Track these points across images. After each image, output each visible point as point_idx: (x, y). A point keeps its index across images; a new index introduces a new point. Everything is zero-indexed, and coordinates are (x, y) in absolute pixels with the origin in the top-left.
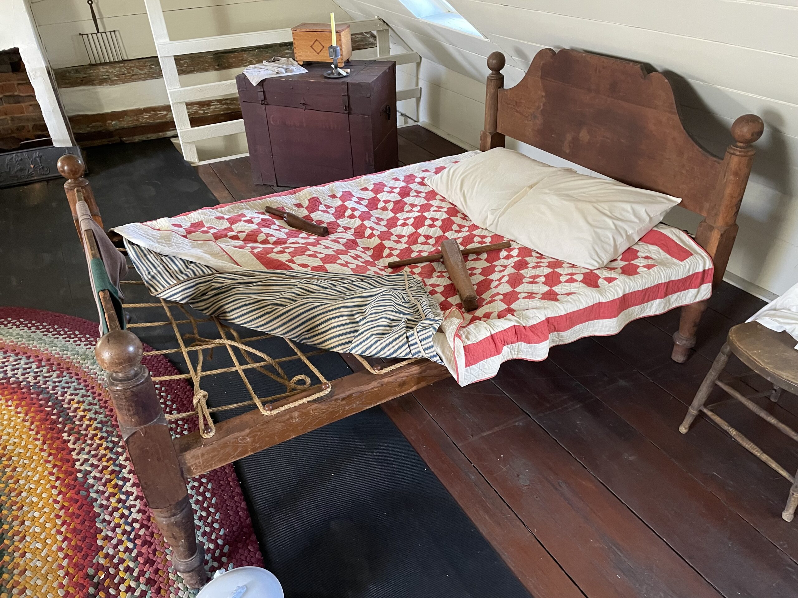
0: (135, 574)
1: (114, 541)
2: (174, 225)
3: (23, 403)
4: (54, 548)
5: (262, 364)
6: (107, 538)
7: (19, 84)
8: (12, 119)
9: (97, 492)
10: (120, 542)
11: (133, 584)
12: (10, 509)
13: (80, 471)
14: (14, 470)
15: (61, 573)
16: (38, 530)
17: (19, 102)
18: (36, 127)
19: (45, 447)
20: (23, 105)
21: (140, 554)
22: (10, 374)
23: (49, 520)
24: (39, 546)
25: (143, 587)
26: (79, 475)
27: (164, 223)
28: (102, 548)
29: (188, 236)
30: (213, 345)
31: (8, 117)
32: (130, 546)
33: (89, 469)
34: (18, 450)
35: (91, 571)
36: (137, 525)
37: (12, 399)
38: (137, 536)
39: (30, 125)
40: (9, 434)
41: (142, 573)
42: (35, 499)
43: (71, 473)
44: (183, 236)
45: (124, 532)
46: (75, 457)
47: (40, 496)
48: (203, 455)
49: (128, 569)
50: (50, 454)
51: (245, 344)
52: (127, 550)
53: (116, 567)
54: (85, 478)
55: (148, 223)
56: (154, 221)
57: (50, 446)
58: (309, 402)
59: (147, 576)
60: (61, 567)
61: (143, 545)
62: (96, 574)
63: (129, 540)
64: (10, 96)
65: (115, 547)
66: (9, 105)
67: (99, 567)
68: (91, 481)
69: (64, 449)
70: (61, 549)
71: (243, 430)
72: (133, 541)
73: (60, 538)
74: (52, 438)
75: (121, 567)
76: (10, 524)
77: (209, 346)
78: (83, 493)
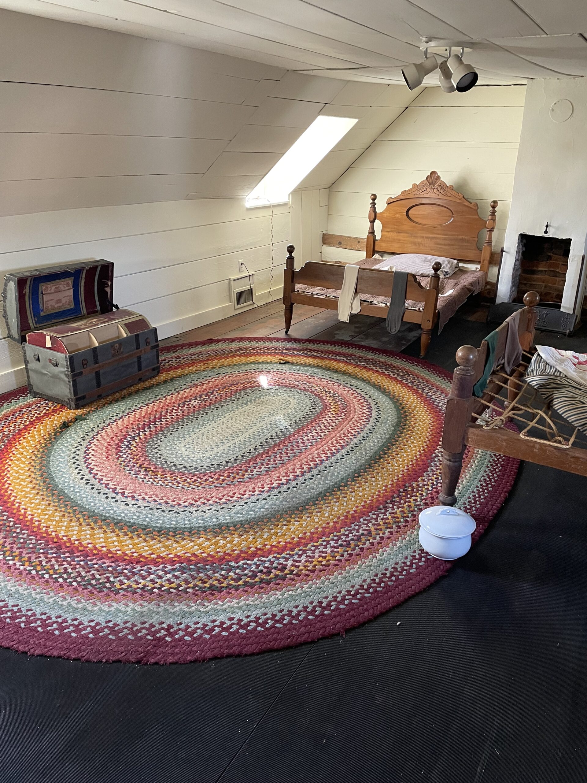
0: (423, 498)
1: (425, 483)
2: (574, 357)
3: (436, 418)
4: (401, 469)
5: (551, 431)
6: (424, 480)
7: (563, 264)
8: (546, 287)
9: (435, 464)
10: (427, 485)
11: (419, 500)
12: (397, 448)
13: (435, 454)
14: (410, 437)
15: (396, 477)
16: (400, 460)
17: (556, 277)
18: (558, 295)
19: (429, 437)
20: (558, 279)
21: (431, 494)
22: (440, 405)
23: (408, 460)
24: (396, 465)
25: (422, 503)
26: (434, 455)
27: (569, 353)
28: (419, 482)
29: (577, 365)
30: (532, 411)
31: (544, 284)
32: (430, 488)
33: (440, 455)
34: (418, 432)
35: (407, 485)
36: (439, 485)
37: (432, 414)
38: (436, 488)
39: (555, 293)
40: (419, 425)
41: (426, 499)
42: (408, 450)
43: (431, 452)
44: (574, 364)
45: (432, 483)
46: (438, 448)
47: (411, 451)
48: (478, 436)
49: (422, 495)
50: (429, 441)
51: (552, 421)
52: (428, 489)
53: (418, 491)
54: (435, 457)
55: (559, 351)
56: (564, 351)
57: (432, 438)
58: (550, 445)
59: (427, 501)
60: (398, 476)
61: (435, 492)
62: (409, 487)
63: (432, 487)
64: (553, 271)
65: (424, 485)
66: (548, 277)
67: (411, 486)
68: (436, 459)
69: (436, 443)
70: (403, 471)
71: (504, 436)
72: (433, 488)
73: (406, 467)
74: (435, 436)
75: (420, 492)
76: (393, 452)
77: (530, 410)
78: (429, 461)
